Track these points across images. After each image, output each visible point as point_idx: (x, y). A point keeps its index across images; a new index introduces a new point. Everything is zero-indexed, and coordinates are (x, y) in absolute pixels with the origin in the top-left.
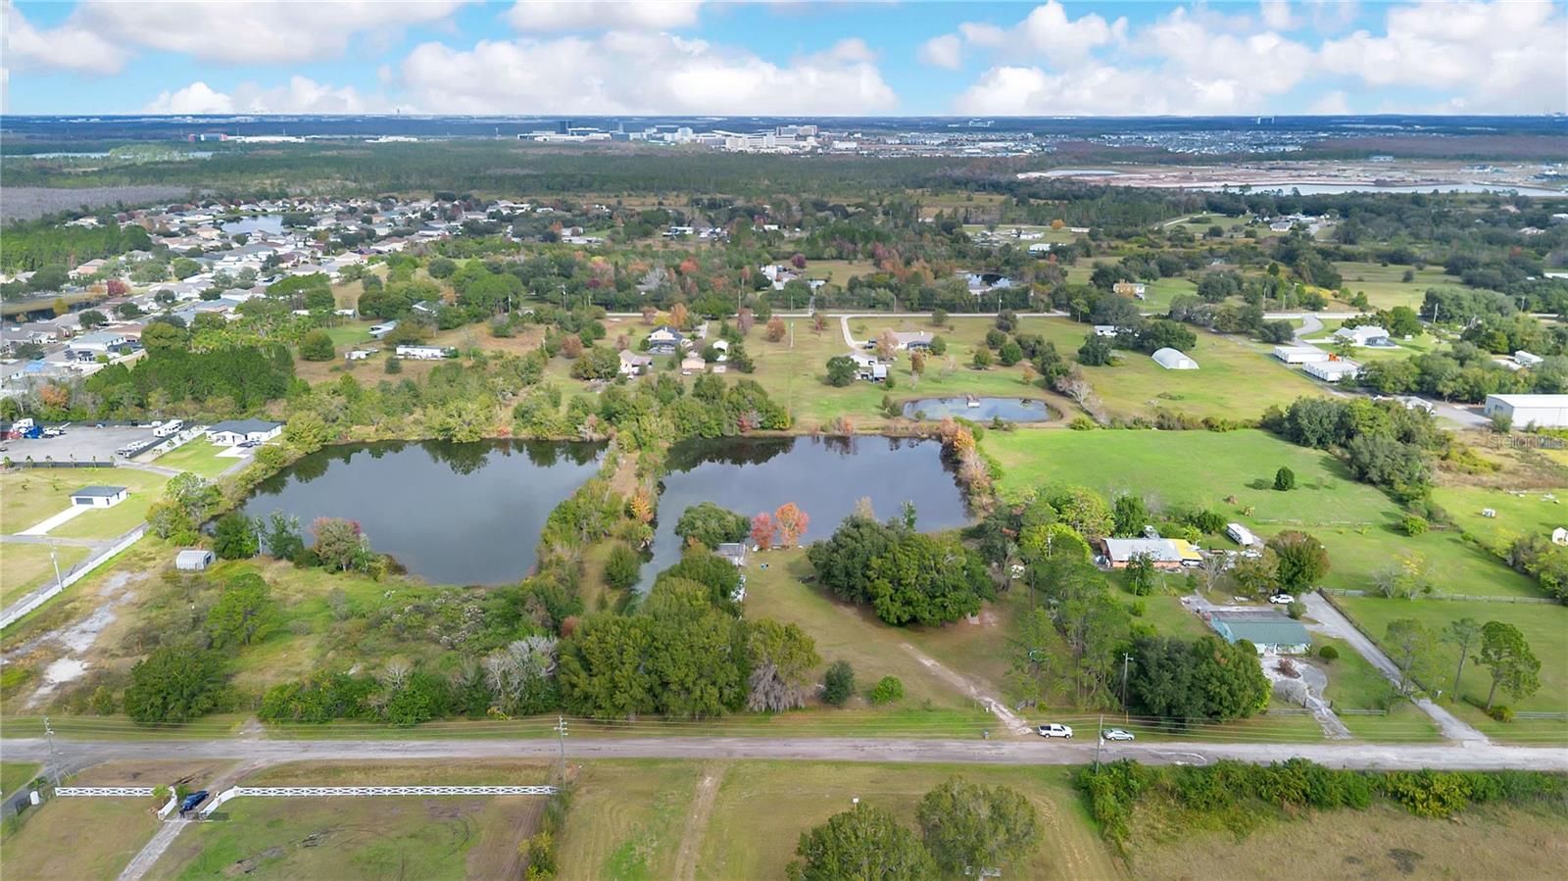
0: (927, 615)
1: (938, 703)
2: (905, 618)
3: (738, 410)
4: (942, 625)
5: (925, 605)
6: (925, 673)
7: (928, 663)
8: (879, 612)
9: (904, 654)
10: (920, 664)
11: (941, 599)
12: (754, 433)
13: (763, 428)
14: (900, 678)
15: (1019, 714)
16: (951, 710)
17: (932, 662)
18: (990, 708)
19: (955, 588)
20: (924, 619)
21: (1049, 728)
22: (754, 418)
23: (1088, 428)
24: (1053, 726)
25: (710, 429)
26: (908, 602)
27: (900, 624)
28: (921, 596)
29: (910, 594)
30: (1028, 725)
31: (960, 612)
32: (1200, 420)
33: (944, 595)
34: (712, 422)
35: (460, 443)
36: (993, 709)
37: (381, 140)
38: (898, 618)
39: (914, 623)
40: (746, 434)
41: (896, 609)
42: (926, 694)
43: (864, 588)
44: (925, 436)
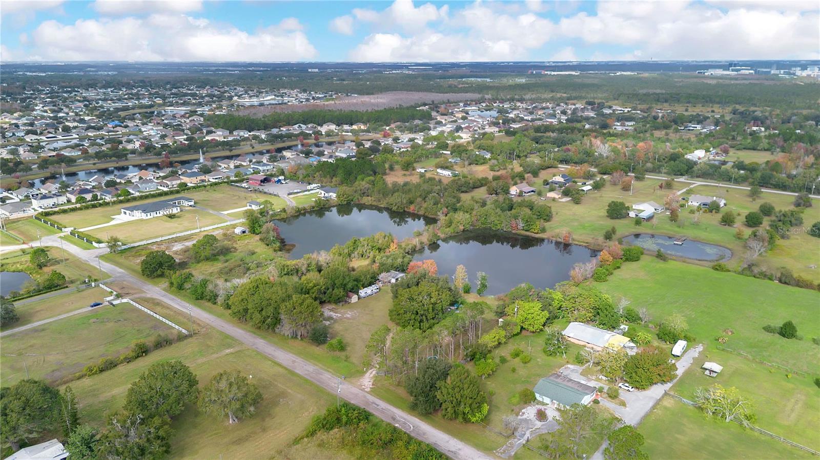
3: (512, 218)
12: (518, 232)
13: (523, 230)
22: (519, 223)
25: (495, 225)
34: (497, 222)
37: (618, 74)
40: (514, 231)
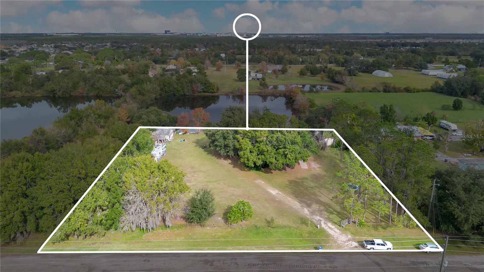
0: (273, 160)
1: (280, 221)
2: (259, 163)
3: (192, 83)
4: (284, 169)
5: (273, 154)
6: (272, 199)
7: (274, 192)
8: (242, 160)
9: (258, 186)
10: (268, 193)
11: (283, 150)
12: (199, 94)
13: (204, 92)
14: (251, 202)
15: (344, 230)
16: (290, 227)
17: (277, 191)
18: (321, 225)
19: (293, 143)
20: (272, 163)
21: (373, 243)
22: (200, 87)
23: (352, 92)
24: (377, 241)
25: (178, 91)
26: (261, 153)
27: (257, 168)
28: (270, 148)
29: (262, 147)
30: (354, 240)
31: (296, 158)
32: (402, 88)
33: (285, 148)
34: (179, 88)
35: (59, 97)
36: (323, 225)
38: (255, 163)
39: (265, 167)
40: (195, 94)
41: (253, 158)
42: (271, 214)
43: (234, 146)
44: (278, 95)
